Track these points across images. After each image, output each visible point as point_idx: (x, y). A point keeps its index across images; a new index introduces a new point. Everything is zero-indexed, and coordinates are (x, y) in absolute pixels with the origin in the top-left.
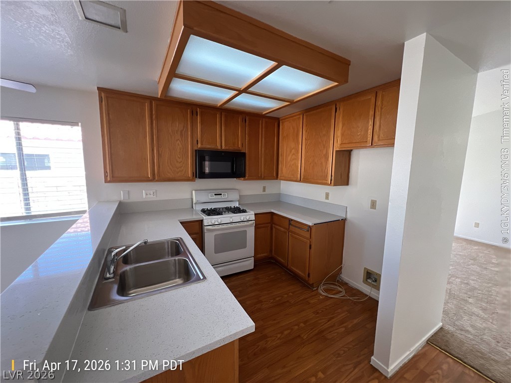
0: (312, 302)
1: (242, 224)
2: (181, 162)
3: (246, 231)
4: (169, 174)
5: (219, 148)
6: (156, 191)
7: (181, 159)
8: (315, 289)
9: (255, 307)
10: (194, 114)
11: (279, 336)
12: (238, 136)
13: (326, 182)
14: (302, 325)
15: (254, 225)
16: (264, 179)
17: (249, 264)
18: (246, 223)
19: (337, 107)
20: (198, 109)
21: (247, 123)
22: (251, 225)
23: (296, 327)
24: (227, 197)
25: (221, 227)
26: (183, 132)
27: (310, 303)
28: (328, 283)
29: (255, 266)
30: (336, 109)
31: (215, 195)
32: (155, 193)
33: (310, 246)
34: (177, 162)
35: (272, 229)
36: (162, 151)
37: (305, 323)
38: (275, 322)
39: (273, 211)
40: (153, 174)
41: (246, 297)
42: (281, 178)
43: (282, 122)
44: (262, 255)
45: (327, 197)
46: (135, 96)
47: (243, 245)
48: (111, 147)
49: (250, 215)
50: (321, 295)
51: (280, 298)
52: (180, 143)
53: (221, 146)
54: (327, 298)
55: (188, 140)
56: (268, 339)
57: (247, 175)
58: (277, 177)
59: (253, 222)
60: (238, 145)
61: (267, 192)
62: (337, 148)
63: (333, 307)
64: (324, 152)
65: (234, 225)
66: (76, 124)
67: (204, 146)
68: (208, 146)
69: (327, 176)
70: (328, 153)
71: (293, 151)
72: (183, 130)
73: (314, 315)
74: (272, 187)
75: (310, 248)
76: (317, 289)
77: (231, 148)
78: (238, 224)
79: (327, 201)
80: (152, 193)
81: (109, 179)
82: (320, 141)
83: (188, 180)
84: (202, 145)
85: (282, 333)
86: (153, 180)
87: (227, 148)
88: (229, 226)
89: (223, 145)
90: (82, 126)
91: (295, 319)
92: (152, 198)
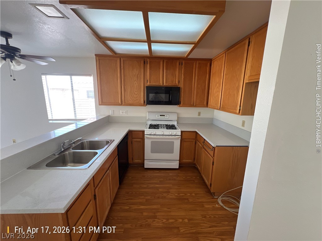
0: (207, 206)
1: (170, 137)
2: (137, 94)
3: (173, 142)
4: (130, 102)
5: (161, 84)
6: (127, 111)
7: (137, 92)
8: (216, 197)
9: (163, 195)
10: (145, 63)
11: (164, 220)
12: (175, 75)
13: (235, 111)
14: (186, 221)
15: (180, 139)
16: (196, 106)
17: (175, 165)
18: (173, 137)
19: (251, 40)
20: (148, 60)
21: (183, 66)
22: (177, 139)
23: (181, 220)
24: (168, 117)
25: (155, 137)
26: (139, 75)
27: (204, 207)
28: (230, 197)
29: (179, 166)
30: (249, 42)
31: (160, 115)
32: (126, 113)
33: (213, 162)
34: (135, 94)
35: (196, 144)
36: (126, 88)
37: (189, 220)
38: (169, 210)
39: (196, 130)
40: (122, 102)
41: (162, 186)
42: (210, 106)
43: (213, 62)
44: (187, 161)
45: (243, 125)
46: (112, 57)
47: (171, 151)
48: (101, 87)
49: (178, 132)
50: (218, 203)
51: (183, 194)
52: (136, 83)
53: (163, 83)
54: (222, 209)
55: (141, 81)
56: (156, 220)
57: (182, 103)
58: (207, 105)
59: (179, 136)
60: (176, 82)
61: (202, 116)
62: (246, 81)
63: (222, 217)
64: (237, 85)
65: (164, 137)
66: (90, 75)
67: (151, 84)
68: (154, 84)
69: (237, 105)
70: (240, 86)
71: (218, 85)
72: (138, 74)
73: (201, 217)
74: (205, 113)
75: (213, 165)
76: (218, 198)
77: (170, 85)
78: (167, 137)
79: (242, 128)
80: (125, 112)
81: (100, 104)
82: (235, 75)
83: (140, 105)
84: (150, 83)
85: (168, 220)
86: (121, 104)
87: (167, 84)
88: (161, 137)
89: (164, 83)
90: (93, 76)
91: (184, 214)
92: (125, 115)
